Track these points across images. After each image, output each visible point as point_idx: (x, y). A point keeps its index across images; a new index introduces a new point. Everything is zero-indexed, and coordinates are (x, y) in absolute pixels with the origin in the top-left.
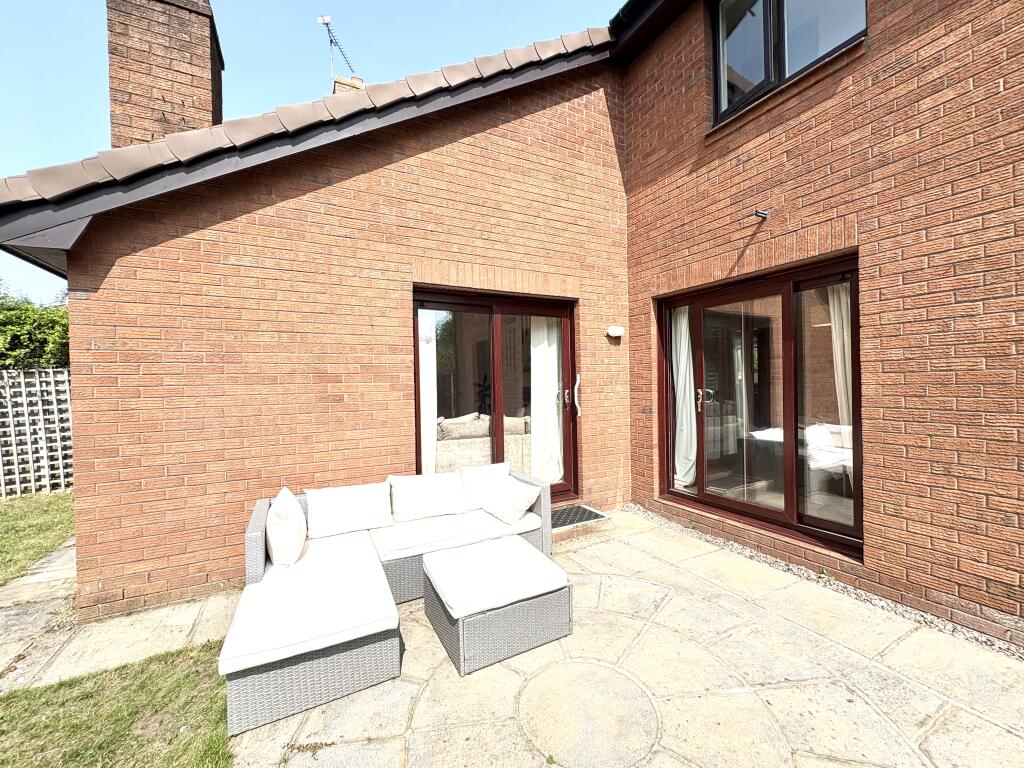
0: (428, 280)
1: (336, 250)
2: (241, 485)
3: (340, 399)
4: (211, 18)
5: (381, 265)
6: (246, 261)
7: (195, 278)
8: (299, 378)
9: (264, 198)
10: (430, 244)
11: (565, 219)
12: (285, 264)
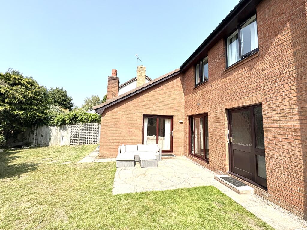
0: (146, 113)
1: (132, 110)
2: (118, 143)
3: (131, 132)
4: (119, 80)
5: (138, 112)
6: (121, 112)
7: (114, 115)
8: (126, 128)
9: (123, 103)
10: (146, 108)
11: (171, 101)
12: (125, 112)
